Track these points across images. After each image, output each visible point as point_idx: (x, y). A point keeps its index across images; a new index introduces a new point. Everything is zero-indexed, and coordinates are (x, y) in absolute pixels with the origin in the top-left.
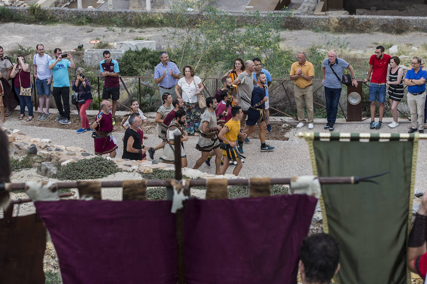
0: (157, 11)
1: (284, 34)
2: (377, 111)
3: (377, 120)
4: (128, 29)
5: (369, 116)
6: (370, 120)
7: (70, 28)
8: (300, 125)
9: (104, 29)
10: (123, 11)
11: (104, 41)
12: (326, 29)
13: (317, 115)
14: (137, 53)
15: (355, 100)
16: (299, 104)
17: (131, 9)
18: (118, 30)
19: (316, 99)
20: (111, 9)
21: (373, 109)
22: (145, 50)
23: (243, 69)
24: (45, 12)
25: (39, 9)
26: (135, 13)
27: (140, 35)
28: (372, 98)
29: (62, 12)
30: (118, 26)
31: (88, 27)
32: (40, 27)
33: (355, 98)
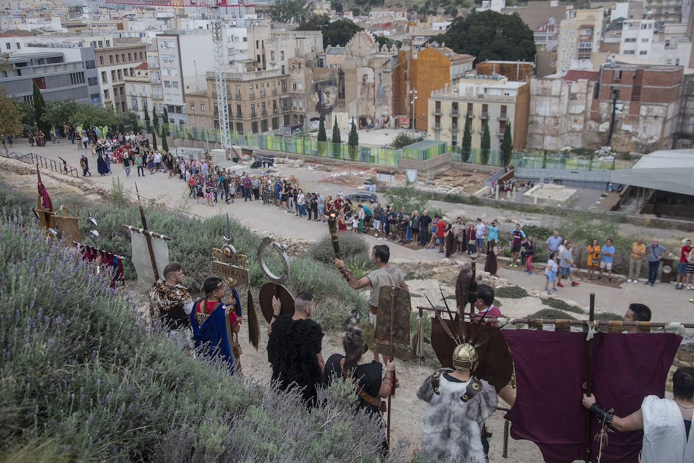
0: (541, 204)
1: (622, 226)
2: (681, 278)
3: (680, 284)
4: (523, 213)
5: (675, 281)
6: (676, 283)
7: (490, 209)
8: (630, 281)
9: (510, 212)
10: (522, 203)
11: (509, 218)
12: (641, 224)
13: (641, 276)
14: (530, 227)
15: (667, 270)
16: (631, 268)
17: (525, 203)
18: (518, 213)
19: (642, 267)
20: (513, 201)
21: (679, 277)
22: (534, 227)
23: (597, 245)
24: (478, 199)
25: (475, 198)
26: (528, 205)
27: (530, 217)
28: (679, 270)
29: (488, 200)
30: (518, 211)
31: (501, 210)
32: (474, 207)
33: (667, 269)
